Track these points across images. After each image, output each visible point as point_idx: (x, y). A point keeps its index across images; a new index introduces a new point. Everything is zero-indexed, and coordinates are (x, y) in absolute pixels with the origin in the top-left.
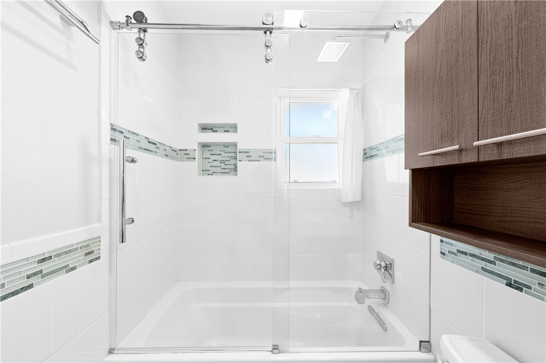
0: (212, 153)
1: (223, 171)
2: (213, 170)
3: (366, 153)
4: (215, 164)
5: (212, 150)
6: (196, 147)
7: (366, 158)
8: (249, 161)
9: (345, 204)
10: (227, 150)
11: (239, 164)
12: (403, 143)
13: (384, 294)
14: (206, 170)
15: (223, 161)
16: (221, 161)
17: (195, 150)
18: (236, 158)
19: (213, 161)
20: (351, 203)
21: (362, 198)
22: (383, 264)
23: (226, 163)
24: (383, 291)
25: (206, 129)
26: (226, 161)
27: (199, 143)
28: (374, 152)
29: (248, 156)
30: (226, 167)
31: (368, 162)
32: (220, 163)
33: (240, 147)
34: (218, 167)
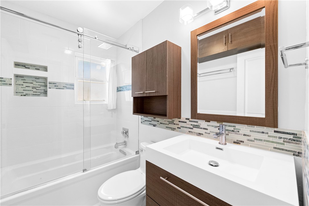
0: (25, 81)
1: (35, 93)
2: (25, 93)
3: (118, 89)
4: (27, 88)
5: (24, 80)
6: (13, 77)
7: (118, 91)
8: (56, 88)
9: (109, 110)
10: (37, 80)
11: (49, 90)
12: (131, 87)
13: (125, 143)
14: (19, 93)
15: (35, 87)
16: (32, 87)
17: (11, 79)
18: (46, 86)
19: (26, 86)
20: (112, 110)
21: (117, 108)
22: (125, 132)
23: (37, 88)
24: (125, 142)
25: (19, 65)
26: (37, 87)
27: (15, 75)
28: (121, 89)
29: (56, 86)
30: (38, 91)
31: (119, 92)
32: (32, 88)
33: (49, 80)
34: (30, 90)
